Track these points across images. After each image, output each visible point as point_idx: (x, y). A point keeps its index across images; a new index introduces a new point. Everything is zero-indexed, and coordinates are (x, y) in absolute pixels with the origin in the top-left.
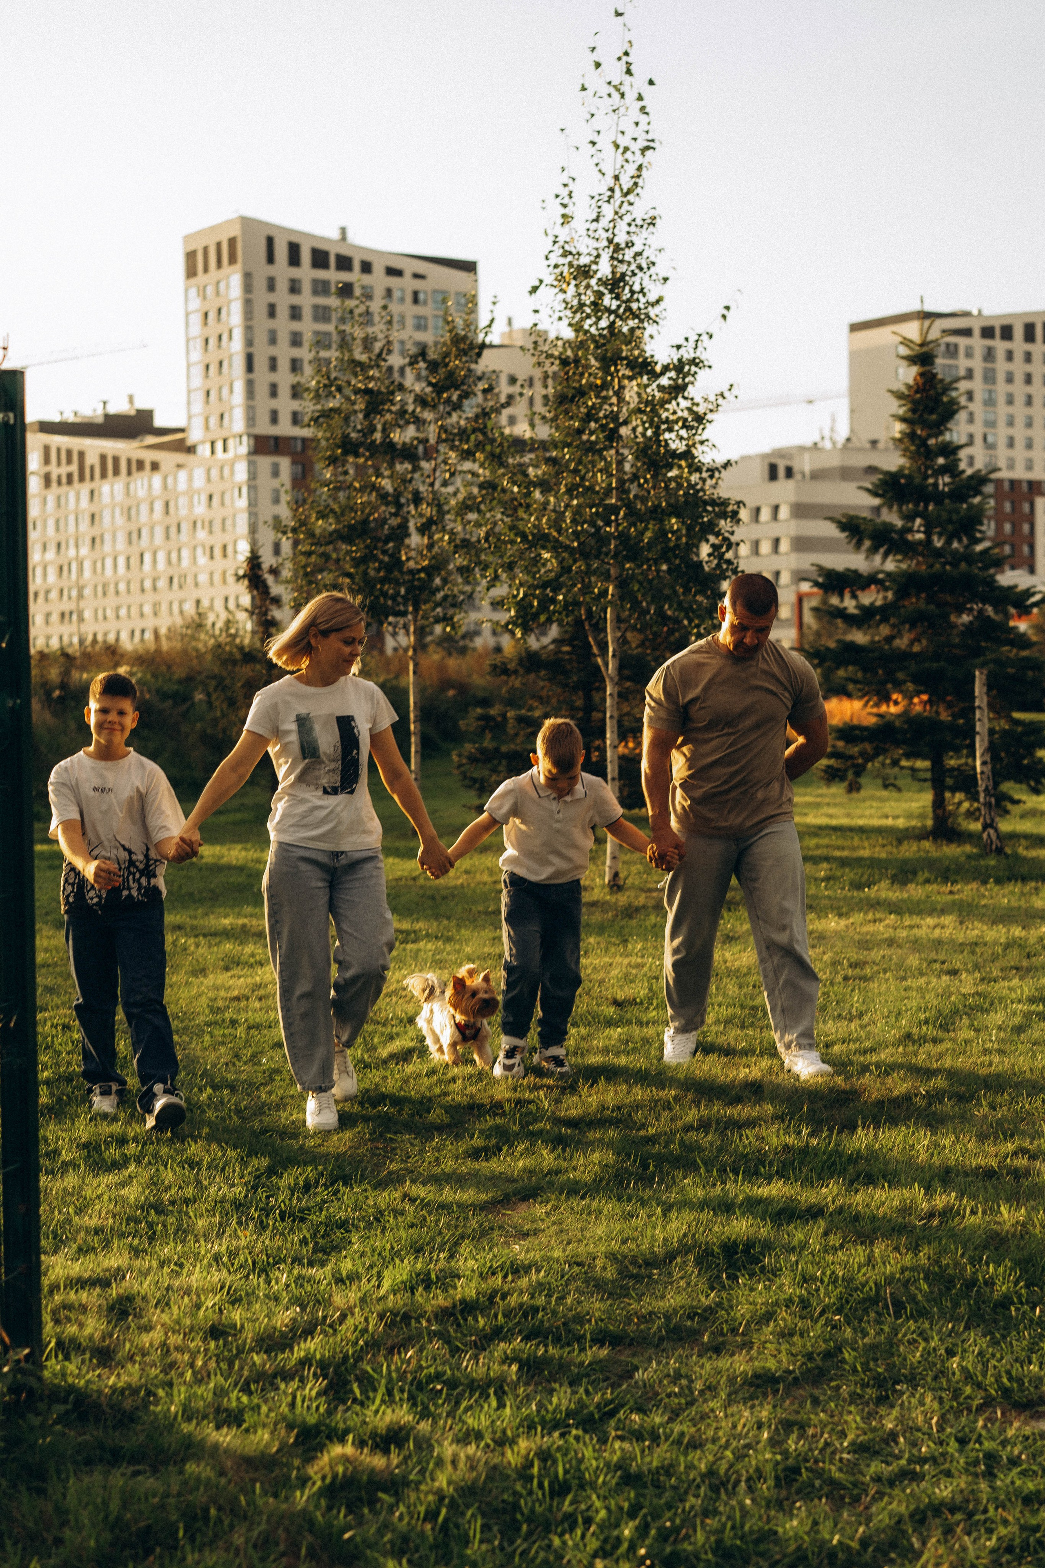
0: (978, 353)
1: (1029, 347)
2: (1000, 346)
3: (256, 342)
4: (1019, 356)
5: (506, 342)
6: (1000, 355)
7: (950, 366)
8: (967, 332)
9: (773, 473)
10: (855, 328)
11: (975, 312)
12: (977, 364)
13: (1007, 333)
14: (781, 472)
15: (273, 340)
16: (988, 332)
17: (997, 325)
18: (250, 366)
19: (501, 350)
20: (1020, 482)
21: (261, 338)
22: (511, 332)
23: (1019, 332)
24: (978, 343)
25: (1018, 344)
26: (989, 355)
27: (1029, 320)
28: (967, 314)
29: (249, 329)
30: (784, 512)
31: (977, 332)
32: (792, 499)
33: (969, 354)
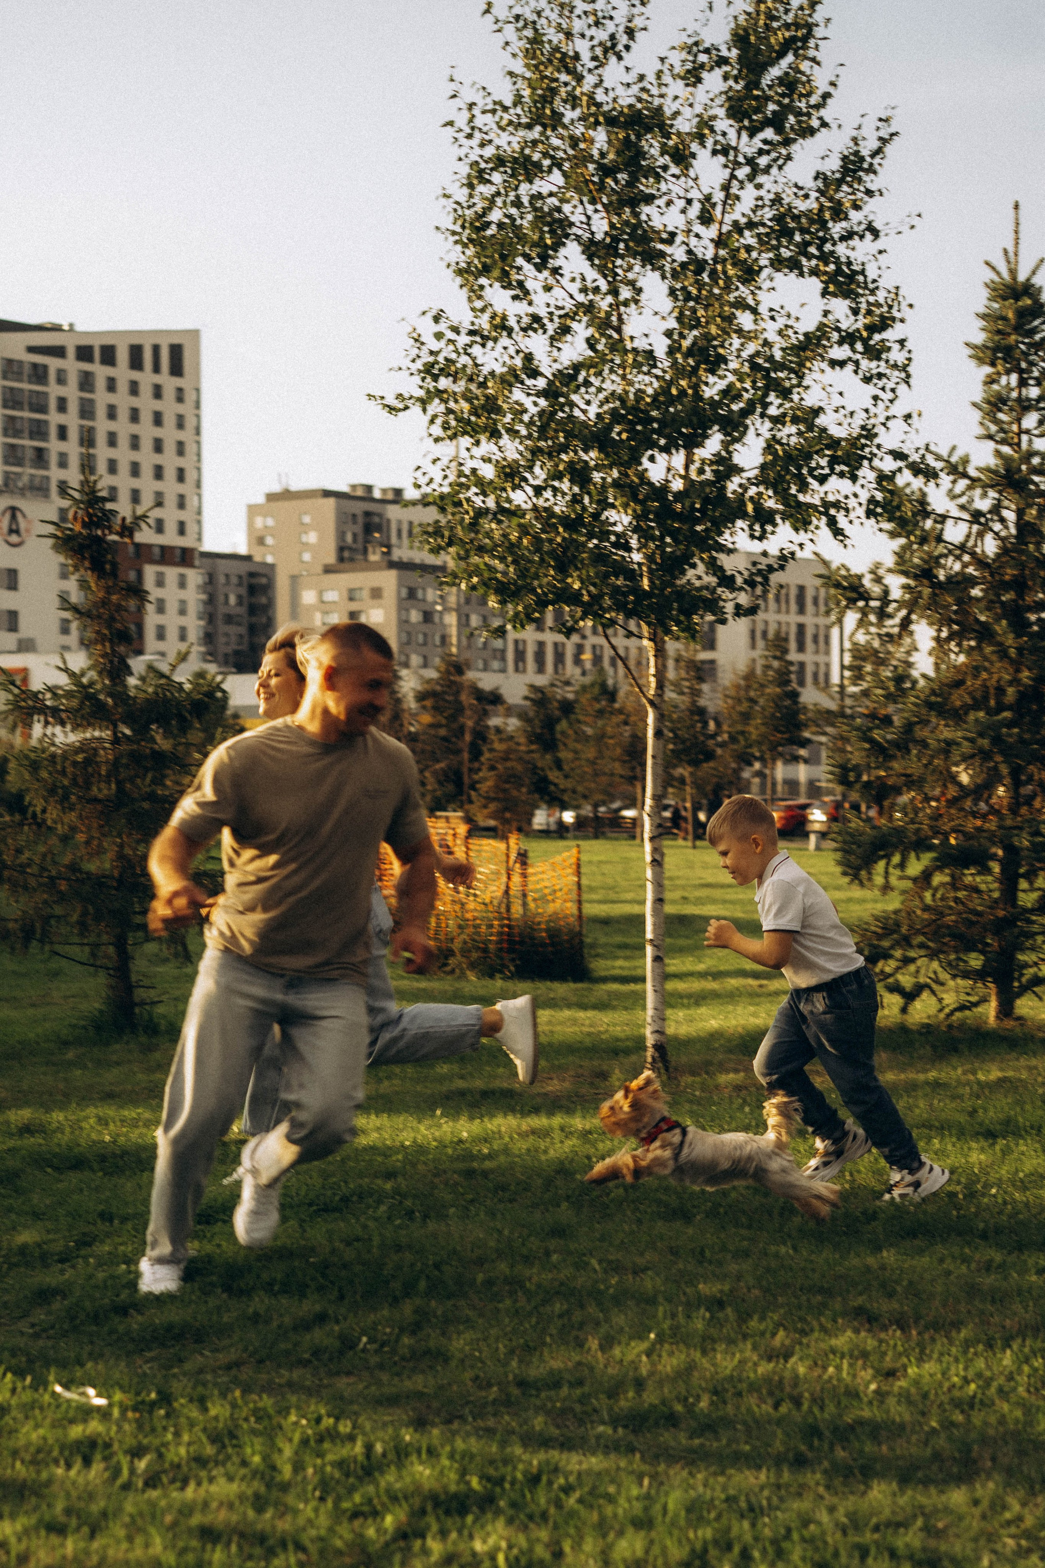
0: (73, 380)
1: (136, 375)
2: (101, 372)
4: (123, 386)
6: (100, 384)
7: (38, 393)
8: (58, 352)
11: (66, 328)
12: (72, 392)
13: (108, 355)
16: (84, 353)
17: (97, 343)
20: (172, 548)
23: (123, 356)
24: (72, 366)
25: (122, 372)
26: (86, 382)
27: (136, 341)
28: (56, 328)
31: (71, 353)
33: (61, 380)
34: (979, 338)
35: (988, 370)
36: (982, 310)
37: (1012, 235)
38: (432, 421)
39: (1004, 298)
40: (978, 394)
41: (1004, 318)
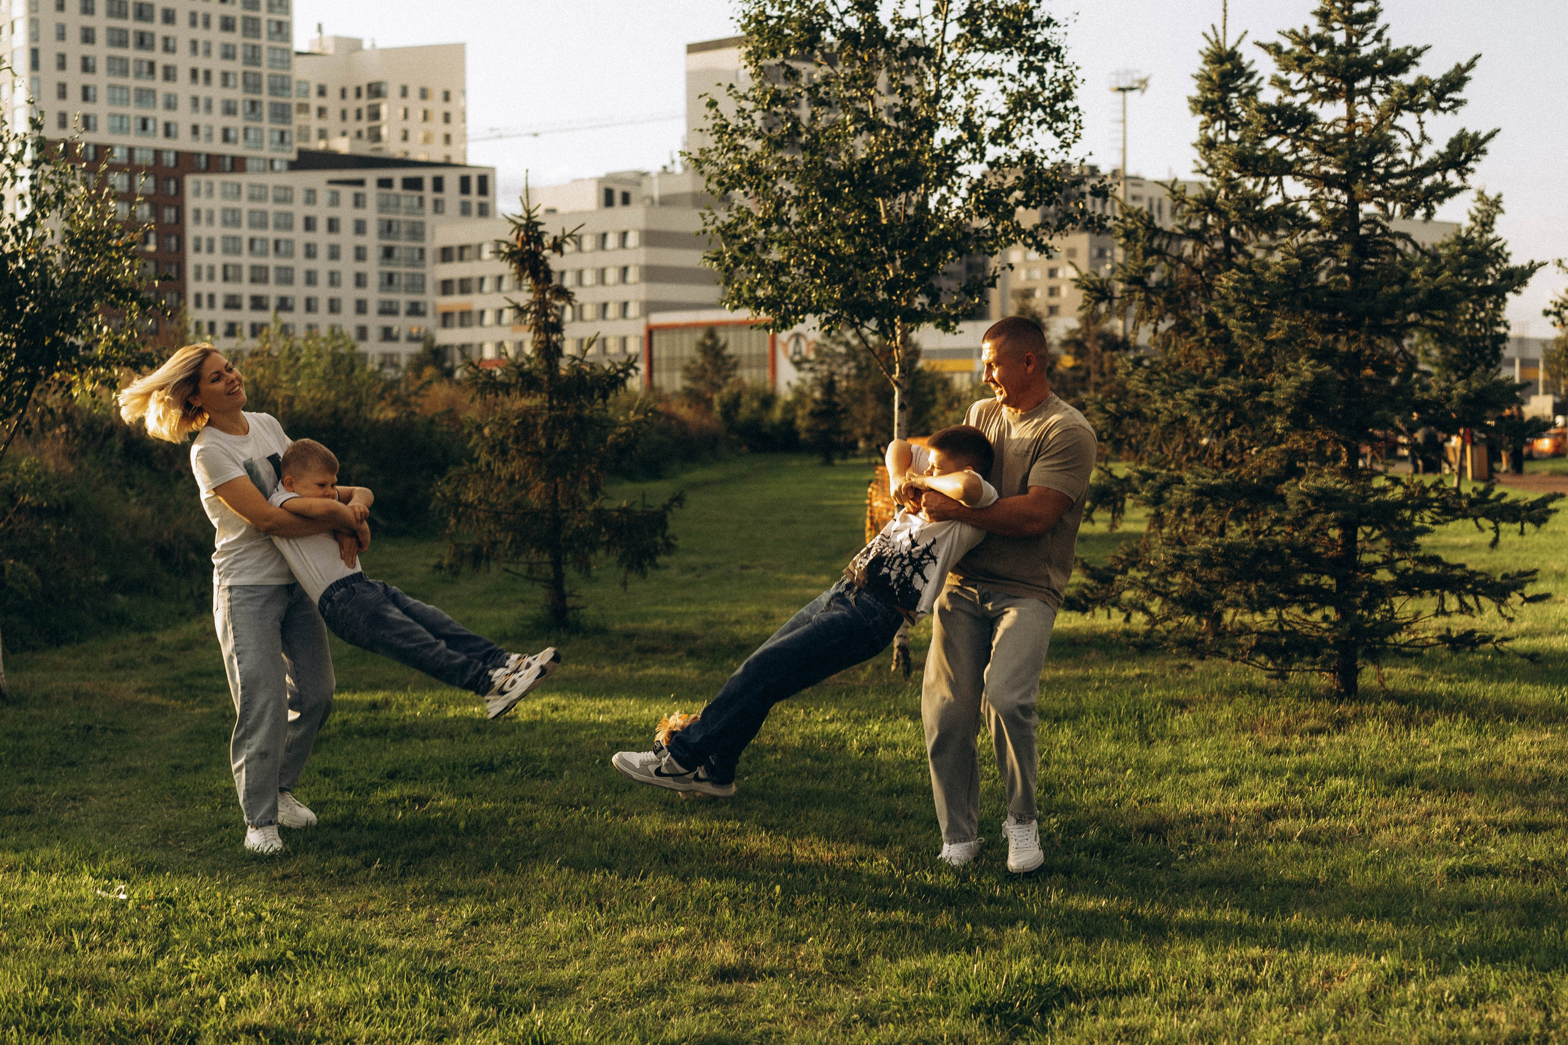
3: (42, 36)
5: (316, 50)
9: (608, 198)
10: (693, 48)
14: (618, 198)
15: (61, 35)
18: (35, 64)
19: (312, 58)
21: (48, 33)
22: (321, 39)
29: (34, 23)
30: (633, 240)
32: (642, 225)
34: (1196, 93)
35: (1202, 118)
36: (1197, 72)
37: (1222, 13)
38: (709, 180)
39: (1212, 62)
40: (1196, 137)
41: (1210, 79)
